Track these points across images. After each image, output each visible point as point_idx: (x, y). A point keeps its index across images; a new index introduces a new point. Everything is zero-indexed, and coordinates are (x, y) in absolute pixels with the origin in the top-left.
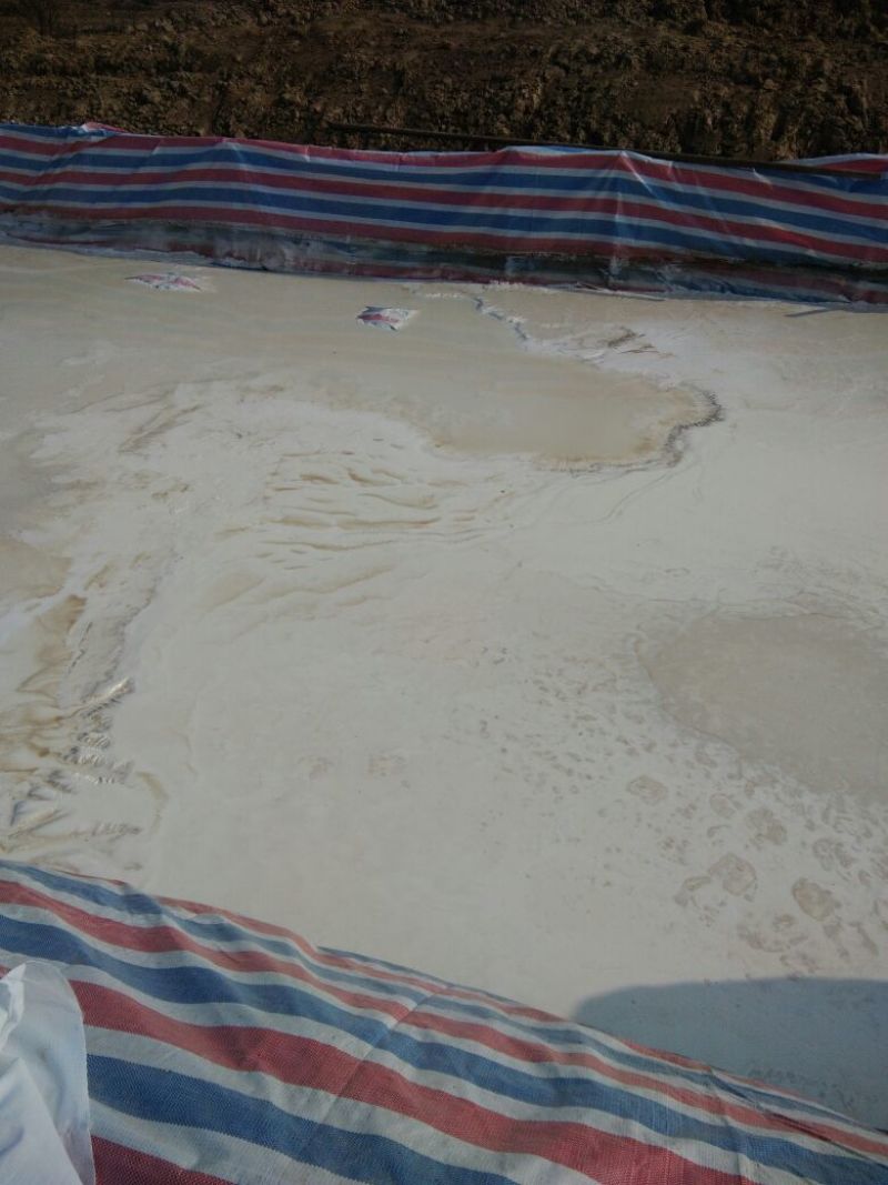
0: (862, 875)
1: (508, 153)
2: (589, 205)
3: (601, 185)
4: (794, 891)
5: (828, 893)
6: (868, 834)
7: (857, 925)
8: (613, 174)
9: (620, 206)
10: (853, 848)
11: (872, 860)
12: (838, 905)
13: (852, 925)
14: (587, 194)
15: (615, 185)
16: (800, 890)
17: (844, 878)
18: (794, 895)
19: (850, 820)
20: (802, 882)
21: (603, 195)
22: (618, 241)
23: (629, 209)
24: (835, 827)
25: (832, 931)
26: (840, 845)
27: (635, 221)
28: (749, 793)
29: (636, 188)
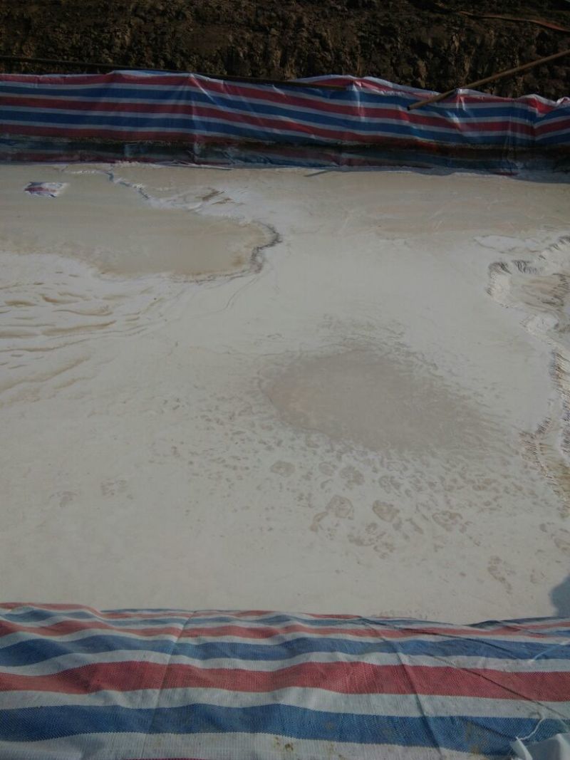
0: (407, 492)
1: (114, 75)
2: (174, 109)
3: (180, 96)
4: (374, 508)
5: (392, 506)
6: (406, 469)
7: (410, 520)
8: (187, 88)
9: (194, 109)
10: (400, 478)
11: (411, 482)
12: (398, 511)
13: (407, 520)
14: (171, 102)
15: (189, 96)
16: (377, 507)
17: (398, 496)
18: (374, 511)
19: (394, 463)
20: (377, 502)
21: (182, 102)
22: (197, 132)
23: (200, 112)
24: (388, 468)
25: (397, 527)
26: (392, 477)
27: (206, 119)
28: (339, 458)
29: (203, 98)
